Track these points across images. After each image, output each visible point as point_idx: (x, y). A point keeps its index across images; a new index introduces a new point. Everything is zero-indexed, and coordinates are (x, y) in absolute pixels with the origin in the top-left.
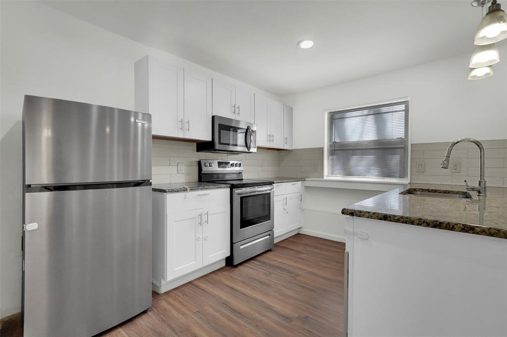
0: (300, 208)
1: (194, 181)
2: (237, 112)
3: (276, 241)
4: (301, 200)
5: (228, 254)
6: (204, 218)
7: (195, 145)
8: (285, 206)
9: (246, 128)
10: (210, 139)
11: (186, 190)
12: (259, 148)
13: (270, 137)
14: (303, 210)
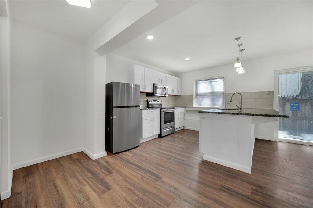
0: (184, 119)
2: (161, 81)
3: (176, 130)
4: (184, 115)
5: (160, 133)
6: (153, 119)
7: (146, 94)
8: (178, 117)
9: (164, 87)
10: (152, 92)
12: (168, 95)
13: (172, 91)
14: (185, 119)
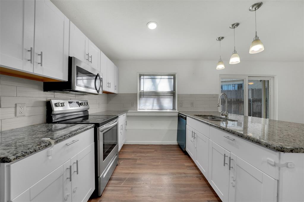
1: (41, 122)
4: (126, 124)
6: (74, 169)
8: (121, 131)
9: (96, 75)
11: (50, 144)
14: (126, 130)
